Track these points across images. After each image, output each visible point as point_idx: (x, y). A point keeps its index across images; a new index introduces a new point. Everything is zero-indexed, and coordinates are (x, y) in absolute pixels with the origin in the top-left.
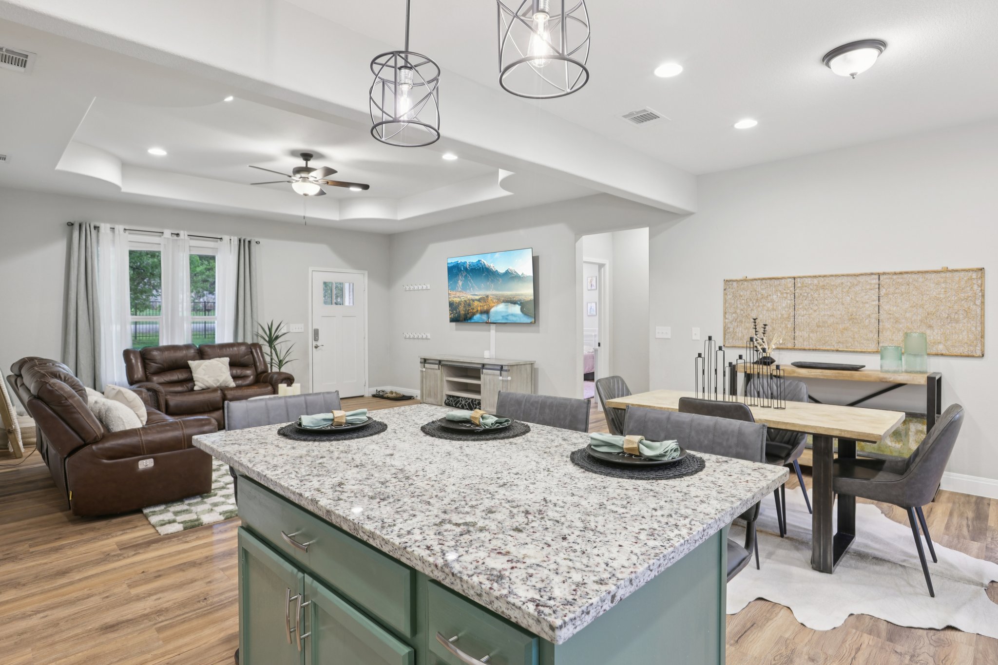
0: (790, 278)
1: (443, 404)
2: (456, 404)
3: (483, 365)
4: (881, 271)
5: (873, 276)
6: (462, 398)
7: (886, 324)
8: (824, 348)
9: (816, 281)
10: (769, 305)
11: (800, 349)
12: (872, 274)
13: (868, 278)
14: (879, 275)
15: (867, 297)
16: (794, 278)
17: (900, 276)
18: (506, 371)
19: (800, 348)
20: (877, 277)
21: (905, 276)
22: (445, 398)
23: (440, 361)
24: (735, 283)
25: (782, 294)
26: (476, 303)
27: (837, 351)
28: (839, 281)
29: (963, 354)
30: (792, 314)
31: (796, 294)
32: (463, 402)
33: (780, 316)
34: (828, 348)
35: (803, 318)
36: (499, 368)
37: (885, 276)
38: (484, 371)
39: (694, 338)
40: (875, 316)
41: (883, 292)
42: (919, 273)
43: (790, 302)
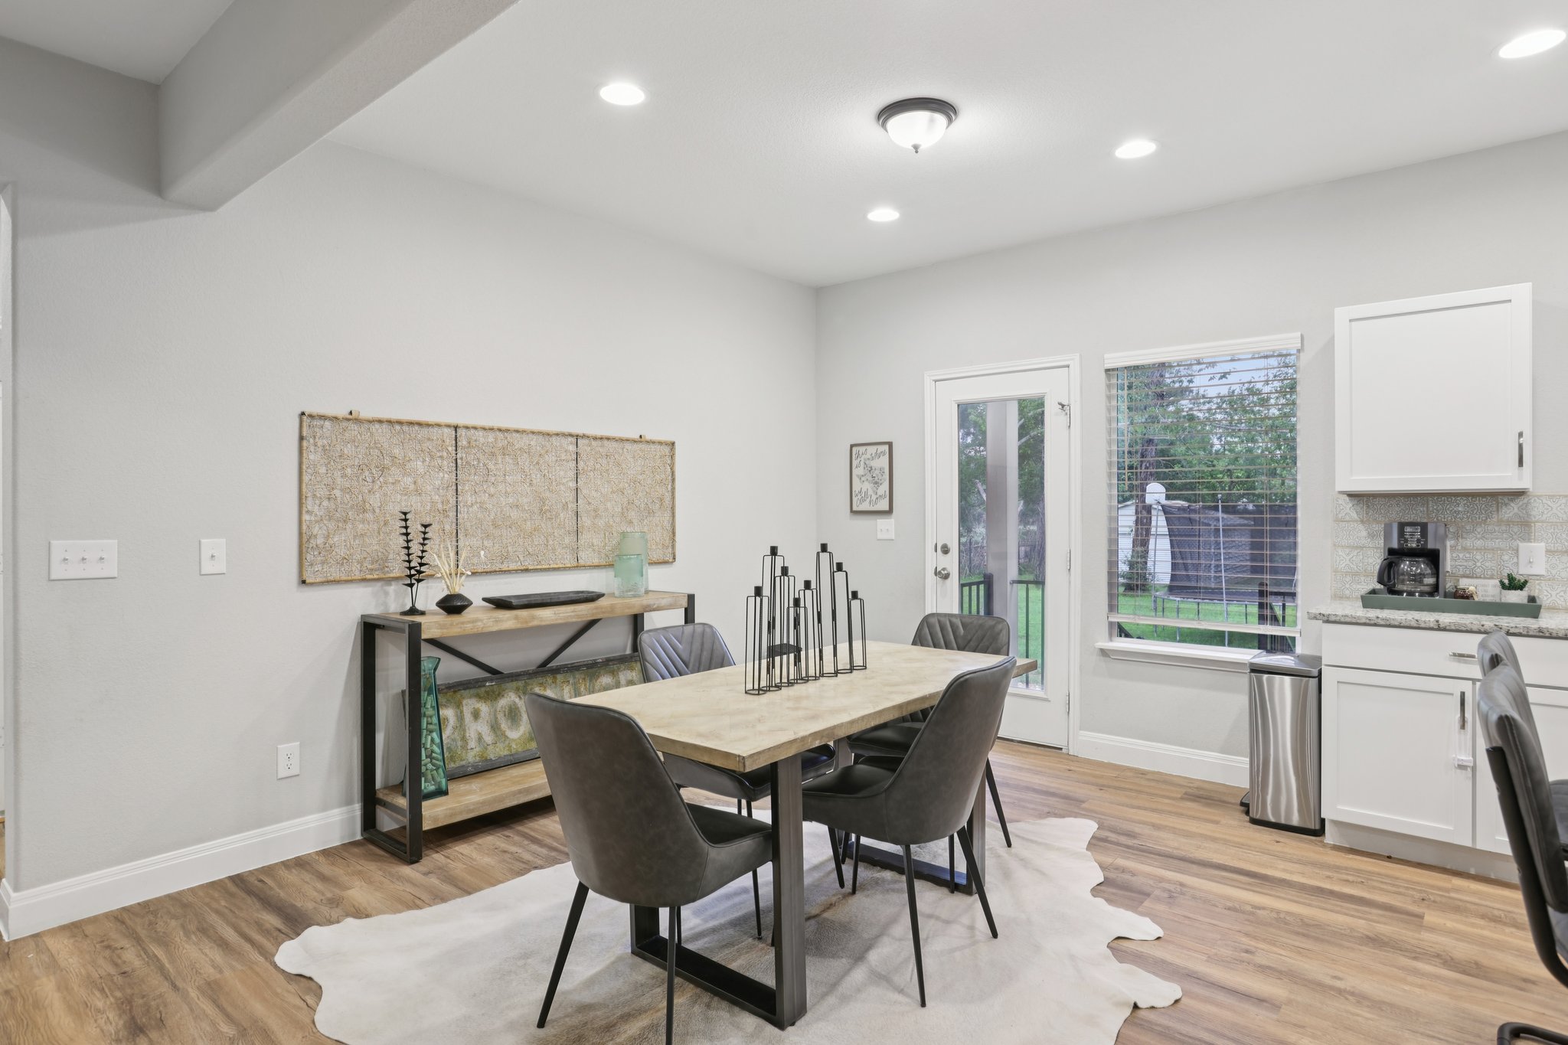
0: (449, 426)
4: (580, 432)
5: (570, 439)
7: (586, 521)
8: (504, 567)
9: (491, 438)
10: (409, 480)
12: (571, 435)
13: (564, 441)
14: (577, 437)
15: (562, 474)
16: (456, 428)
17: (599, 443)
20: (574, 440)
21: (606, 442)
24: (327, 424)
25: (432, 457)
27: (527, 570)
30: (453, 501)
31: (459, 461)
34: (513, 566)
35: (470, 509)
37: (584, 440)
40: (572, 506)
41: (581, 464)
42: (622, 440)
43: (448, 477)
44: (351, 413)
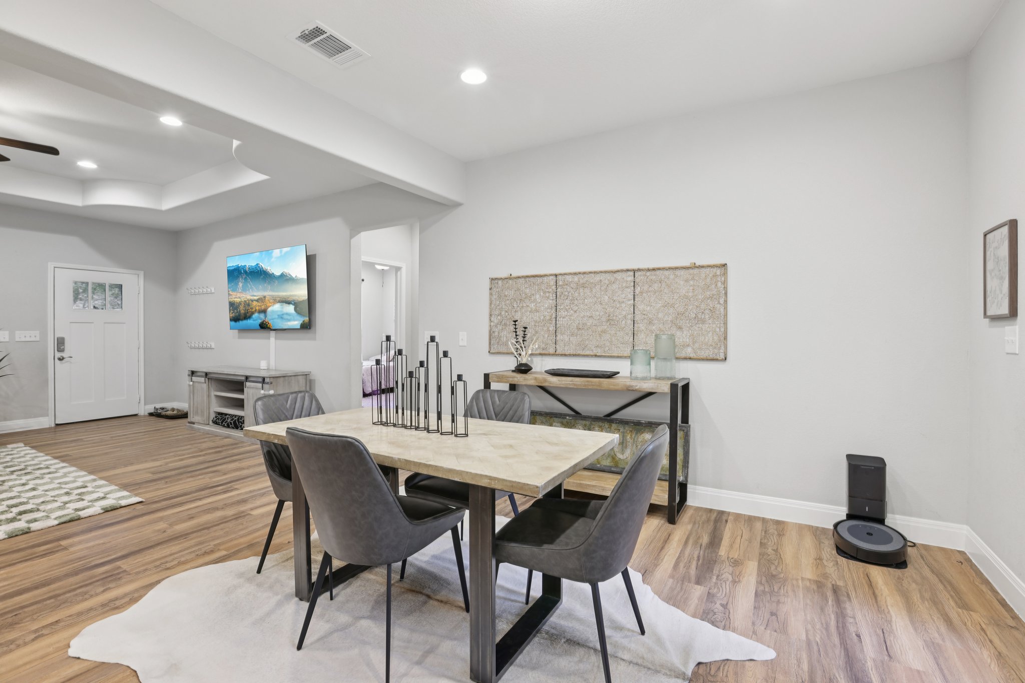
0: (551, 275)
1: (211, 423)
2: (222, 423)
3: (247, 378)
4: (636, 267)
5: (629, 273)
6: (229, 415)
7: (641, 326)
9: (576, 278)
10: (532, 305)
11: (562, 355)
12: (628, 270)
13: (624, 275)
14: (634, 271)
15: (623, 296)
16: (556, 276)
17: (653, 273)
18: (268, 383)
19: (561, 353)
20: (632, 273)
21: (658, 272)
22: (213, 416)
23: (206, 374)
24: (500, 282)
25: (544, 293)
26: (255, 303)
28: (598, 278)
29: (709, 358)
30: (554, 316)
31: (558, 293)
32: (229, 421)
33: (542, 318)
34: (588, 353)
35: (564, 320)
36: (261, 380)
37: (640, 273)
38: (248, 384)
39: (461, 343)
40: (630, 316)
41: (638, 290)
42: (670, 268)
43: (551, 302)
44: (511, 275)
